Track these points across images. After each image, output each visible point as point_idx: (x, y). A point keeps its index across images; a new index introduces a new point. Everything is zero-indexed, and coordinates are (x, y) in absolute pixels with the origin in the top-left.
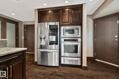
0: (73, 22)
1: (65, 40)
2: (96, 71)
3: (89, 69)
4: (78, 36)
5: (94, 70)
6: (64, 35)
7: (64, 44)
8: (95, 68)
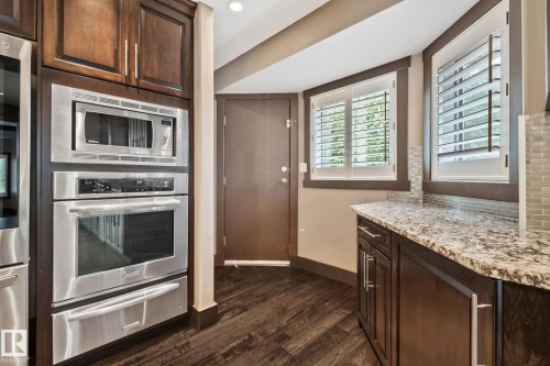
0: (146, 78)
1: (86, 187)
2: (246, 310)
3: (223, 313)
4: (172, 161)
5: (238, 307)
6: (74, 148)
7: (81, 216)
8: (240, 297)
